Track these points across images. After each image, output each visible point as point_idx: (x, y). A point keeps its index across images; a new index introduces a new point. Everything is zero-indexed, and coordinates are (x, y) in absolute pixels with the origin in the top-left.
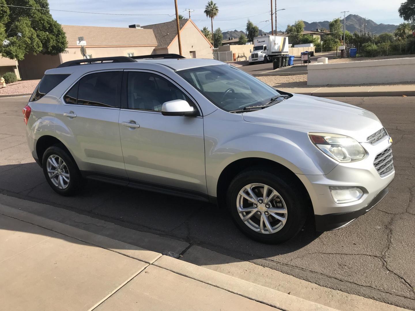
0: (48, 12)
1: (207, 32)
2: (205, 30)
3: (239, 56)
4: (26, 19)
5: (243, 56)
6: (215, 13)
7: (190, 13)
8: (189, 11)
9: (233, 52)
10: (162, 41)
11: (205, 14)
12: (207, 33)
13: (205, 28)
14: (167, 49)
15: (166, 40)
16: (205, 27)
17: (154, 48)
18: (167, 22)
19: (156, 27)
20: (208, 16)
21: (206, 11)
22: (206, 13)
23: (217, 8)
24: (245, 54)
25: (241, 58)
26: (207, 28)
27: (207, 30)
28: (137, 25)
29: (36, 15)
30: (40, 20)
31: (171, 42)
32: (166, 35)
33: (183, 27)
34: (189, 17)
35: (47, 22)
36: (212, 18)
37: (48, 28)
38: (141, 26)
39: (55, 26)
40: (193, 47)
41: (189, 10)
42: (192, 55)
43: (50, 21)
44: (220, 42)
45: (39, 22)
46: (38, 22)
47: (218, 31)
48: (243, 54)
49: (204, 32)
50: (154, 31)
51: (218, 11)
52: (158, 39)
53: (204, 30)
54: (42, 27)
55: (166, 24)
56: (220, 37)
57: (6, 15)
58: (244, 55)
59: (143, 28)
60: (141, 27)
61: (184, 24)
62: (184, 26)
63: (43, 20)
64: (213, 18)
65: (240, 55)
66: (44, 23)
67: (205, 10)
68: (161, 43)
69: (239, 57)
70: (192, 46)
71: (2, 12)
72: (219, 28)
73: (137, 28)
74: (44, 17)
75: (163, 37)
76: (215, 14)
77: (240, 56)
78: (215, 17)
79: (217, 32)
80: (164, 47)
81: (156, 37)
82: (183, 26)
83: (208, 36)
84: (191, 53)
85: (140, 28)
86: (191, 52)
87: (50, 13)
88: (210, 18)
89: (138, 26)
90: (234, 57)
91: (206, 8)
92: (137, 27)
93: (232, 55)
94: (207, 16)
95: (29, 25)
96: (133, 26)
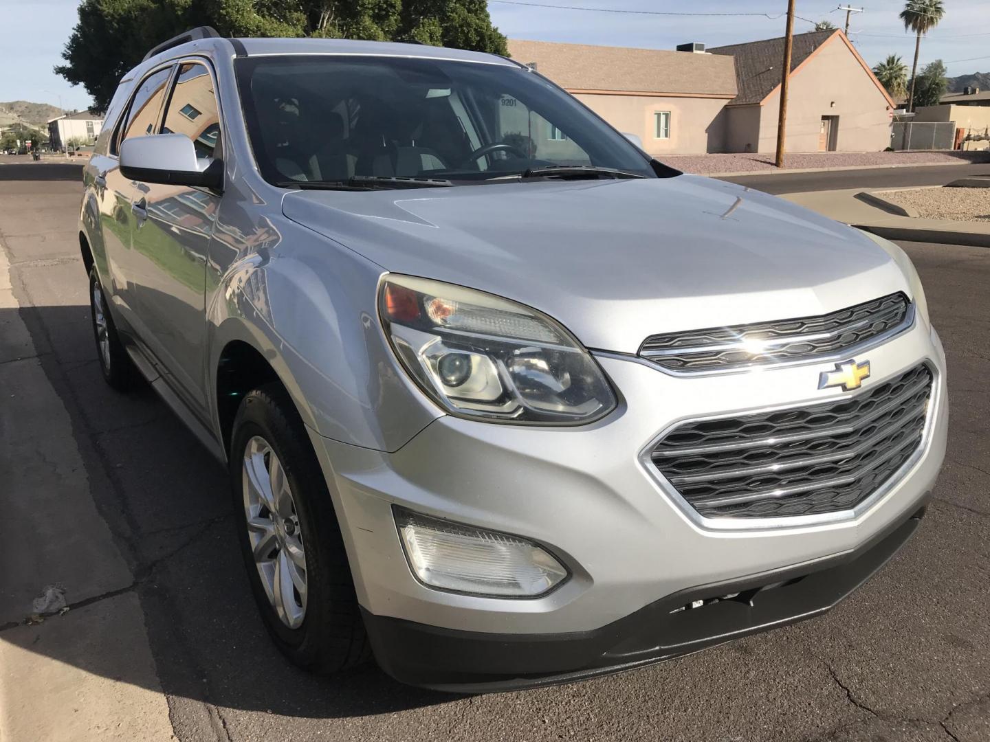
0: (483, 9)
1: (895, 70)
2: (893, 63)
3: (969, 135)
4: (433, 24)
5: (983, 136)
6: (932, 18)
7: (850, 16)
8: (849, 11)
9: (957, 126)
10: (751, 86)
11: (902, 22)
12: (895, 72)
13: (894, 57)
14: (760, 107)
15: (761, 84)
16: (891, 56)
17: (725, 102)
18: (775, 39)
19: (745, 51)
20: (910, 26)
21: (904, 14)
22: (906, 18)
23: (939, 6)
24: (988, 133)
25: (974, 140)
26: (898, 60)
27: (899, 62)
28: (696, 45)
29: (454, 14)
30: (461, 26)
31: (771, 90)
32: (764, 70)
33: (816, 51)
34: (845, 25)
35: (475, 30)
36: (919, 33)
37: (474, 44)
38: (706, 48)
39: (490, 39)
40: (834, 105)
41: (849, 7)
42: (826, 125)
43: (481, 28)
44: (934, 98)
45: (460, 30)
46: (456, 28)
47: (936, 69)
48: (984, 133)
49: (888, 67)
50: (736, 60)
51: (943, 14)
52: (743, 80)
53: (888, 62)
54: (463, 42)
55: (772, 42)
56: (937, 84)
57: (394, 13)
58: (986, 135)
59: (710, 54)
60: (707, 51)
61: (820, 44)
62: (818, 49)
63: (469, 25)
64: (924, 32)
65: (973, 134)
66: (468, 32)
67: (903, 9)
68: (748, 91)
69: (968, 138)
70: (832, 103)
71: (385, 6)
72: (940, 62)
73: (695, 51)
74: (472, 19)
75: (756, 76)
76: (932, 21)
77: (972, 136)
78: (931, 31)
79: (930, 72)
80: (753, 100)
81: (738, 75)
82: (815, 48)
83: (898, 80)
84: (826, 122)
85: (703, 52)
86: (824, 118)
87: (488, 10)
88: (916, 31)
89: (700, 47)
90: (957, 138)
91: (908, 5)
92: (696, 49)
93: (951, 132)
94: (907, 26)
95: (437, 37)
96: (687, 48)
